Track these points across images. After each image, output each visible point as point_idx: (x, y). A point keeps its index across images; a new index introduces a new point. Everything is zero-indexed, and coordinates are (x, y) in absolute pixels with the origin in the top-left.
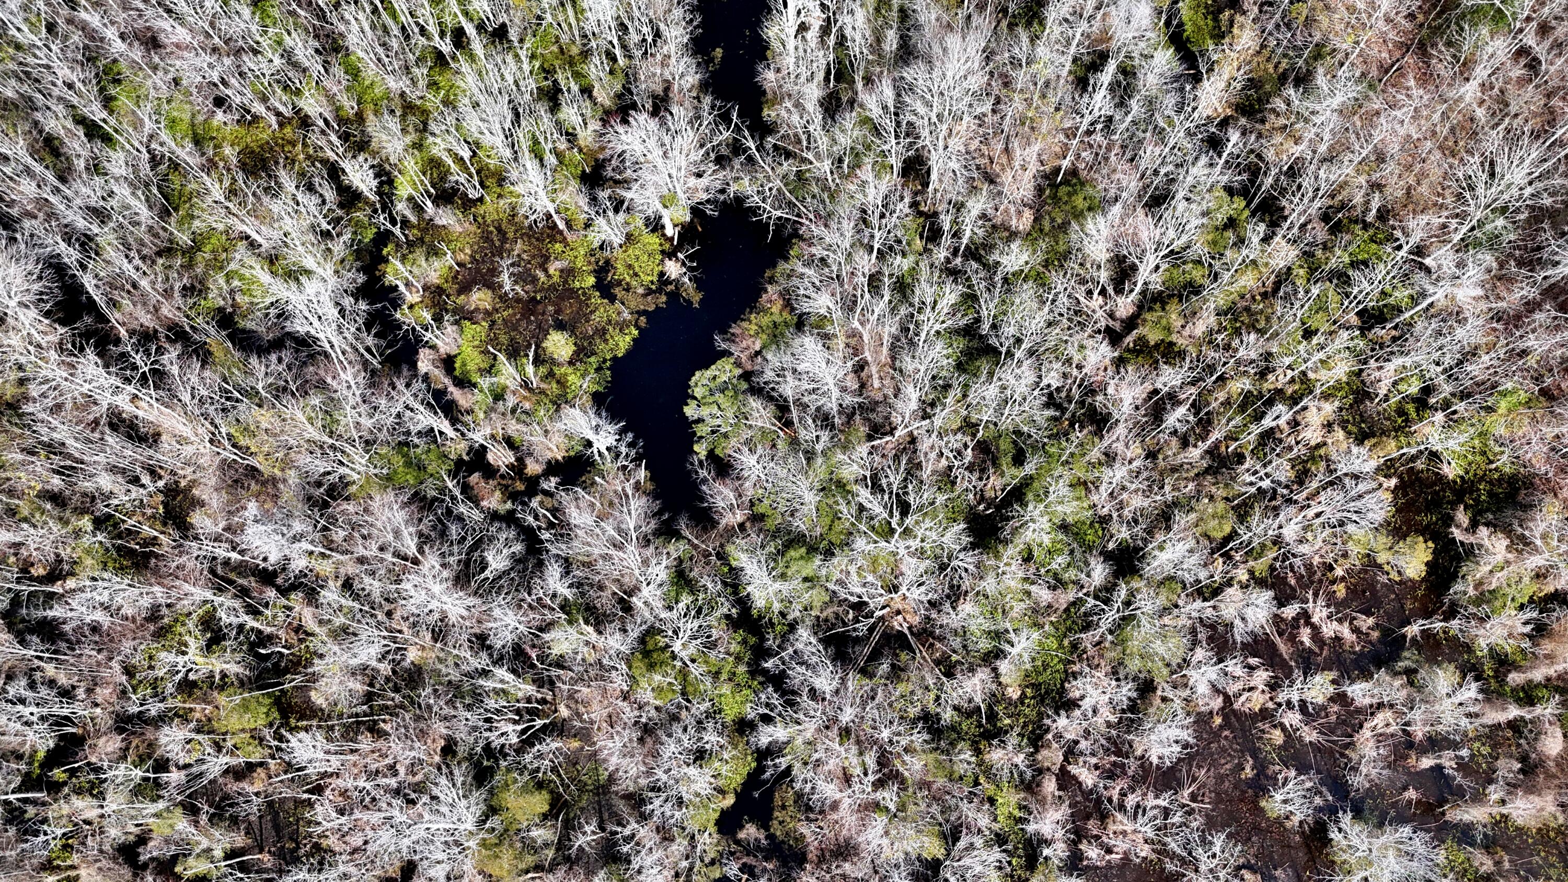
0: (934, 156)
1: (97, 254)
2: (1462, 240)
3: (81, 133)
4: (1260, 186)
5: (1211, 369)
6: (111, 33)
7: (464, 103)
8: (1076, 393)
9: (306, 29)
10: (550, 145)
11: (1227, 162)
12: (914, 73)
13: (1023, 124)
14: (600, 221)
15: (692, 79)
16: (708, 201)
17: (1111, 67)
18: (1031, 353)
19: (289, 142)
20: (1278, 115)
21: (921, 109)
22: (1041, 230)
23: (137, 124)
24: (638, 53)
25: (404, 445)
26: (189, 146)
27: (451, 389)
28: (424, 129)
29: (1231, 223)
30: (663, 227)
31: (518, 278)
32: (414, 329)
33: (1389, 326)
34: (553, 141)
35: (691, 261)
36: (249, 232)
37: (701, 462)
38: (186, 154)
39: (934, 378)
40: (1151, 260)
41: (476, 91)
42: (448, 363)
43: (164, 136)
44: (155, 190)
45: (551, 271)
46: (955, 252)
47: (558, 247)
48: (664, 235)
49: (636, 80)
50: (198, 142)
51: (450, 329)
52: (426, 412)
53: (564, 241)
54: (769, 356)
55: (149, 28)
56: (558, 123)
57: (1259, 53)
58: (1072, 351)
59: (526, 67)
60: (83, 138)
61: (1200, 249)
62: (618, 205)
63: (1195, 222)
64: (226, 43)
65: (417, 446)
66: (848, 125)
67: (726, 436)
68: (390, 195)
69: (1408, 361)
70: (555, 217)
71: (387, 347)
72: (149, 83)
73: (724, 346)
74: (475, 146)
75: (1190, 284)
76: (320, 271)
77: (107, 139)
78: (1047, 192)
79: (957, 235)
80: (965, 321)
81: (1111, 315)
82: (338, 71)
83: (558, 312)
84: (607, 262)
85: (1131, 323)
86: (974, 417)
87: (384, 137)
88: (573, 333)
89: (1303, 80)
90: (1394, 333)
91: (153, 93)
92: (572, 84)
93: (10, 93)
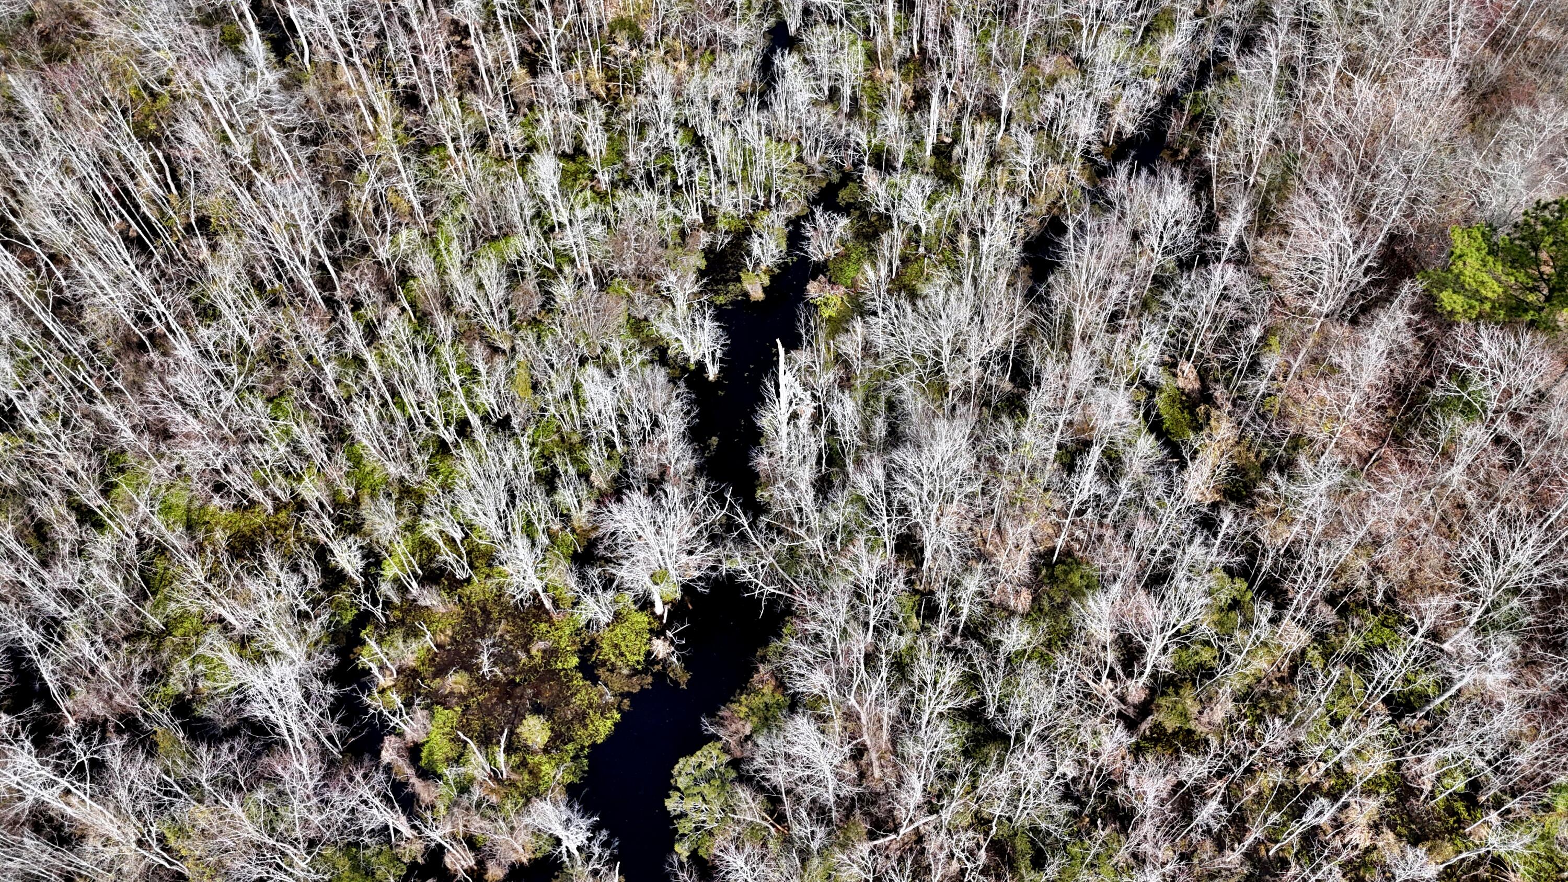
0: (927, 534)
1: (61, 637)
2: (1478, 623)
3: (73, 519)
4: (1260, 566)
5: (1237, 758)
6: (124, 426)
7: (460, 487)
8: (1094, 784)
9: (316, 421)
10: (543, 525)
11: (1223, 543)
12: (903, 455)
13: (1013, 504)
14: (588, 600)
15: (688, 463)
16: (699, 578)
17: (1096, 452)
18: (1042, 738)
19: (282, 526)
20: (1267, 499)
21: (912, 488)
22: (1041, 610)
23: (132, 509)
24: (636, 440)
25: (352, 848)
26: (180, 529)
27: (413, 780)
28: (418, 512)
29: (1235, 605)
30: (652, 604)
31: (497, 660)
32: (381, 713)
33: (1420, 715)
34: (546, 520)
35: (680, 638)
36: (225, 614)
37: (681, 864)
38: (176, 538)
39: (939, 766)
40: (1158, 642)
41: (474, 475)
42: (414, 752)
43: (157, 520)
44: (136, 574)
45: (534, 652)
46: (955, 629)
47: (543, 626)
48: (653, 613)
49: (633, 464)
50: (190, 527)
51: (420, 714)
52: (382, 806)
53: (550, 620)
54: (760, 741)
55: (162, 421)
56: (553, 504)
57: (1238, 443)
58: (1085, 736)
59: (526, 454)
60: (74, 522)
61: (1207, 629)
62: (608, 583)
63: (1198, 603)
64: (235, 433)
65: (367, 847)
66: (841, 504)
67: (711, 833)
68: (375, 577)
69: (1448, 751)
70: (542, 595)
71: (352, 735)
72: (152, 471)
73: (712, 730)
74: (468, 528)
75: (1201, 666)
76: (291, 653)
77: (99, 525)
78: (1044, 572)
79: (954, 613)
80: (968, 702)
81: (1122, 699)
82: (340, 457)
83: (536, 695)
84: (593, 642)
85: (1145, 709)
86: (986, 811)
87: (377, 519)
88: (550, 717)
89: (1287, 467)
90: (1426, 722)
91: (154, 480)
92: (570, 468)
93: (11, 481)
